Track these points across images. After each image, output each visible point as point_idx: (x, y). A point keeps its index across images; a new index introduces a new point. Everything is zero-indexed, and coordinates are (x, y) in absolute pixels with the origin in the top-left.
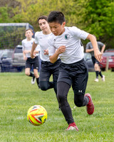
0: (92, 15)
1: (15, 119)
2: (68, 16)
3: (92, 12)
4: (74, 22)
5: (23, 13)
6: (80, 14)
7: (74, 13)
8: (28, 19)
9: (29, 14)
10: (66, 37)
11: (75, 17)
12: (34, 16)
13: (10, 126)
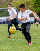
0: (36, 5)
1: (11, 40)
2: (29, 5)
3: (36, 4)
4: (30, 7)
5: (14, 4)
6: (33, 4)
7: (31, 4)
8: (15, 6)
9: (16, 4)
10: (27, 13)
11: (31, 5)
12: (17, 5)
13: (9, 43)
